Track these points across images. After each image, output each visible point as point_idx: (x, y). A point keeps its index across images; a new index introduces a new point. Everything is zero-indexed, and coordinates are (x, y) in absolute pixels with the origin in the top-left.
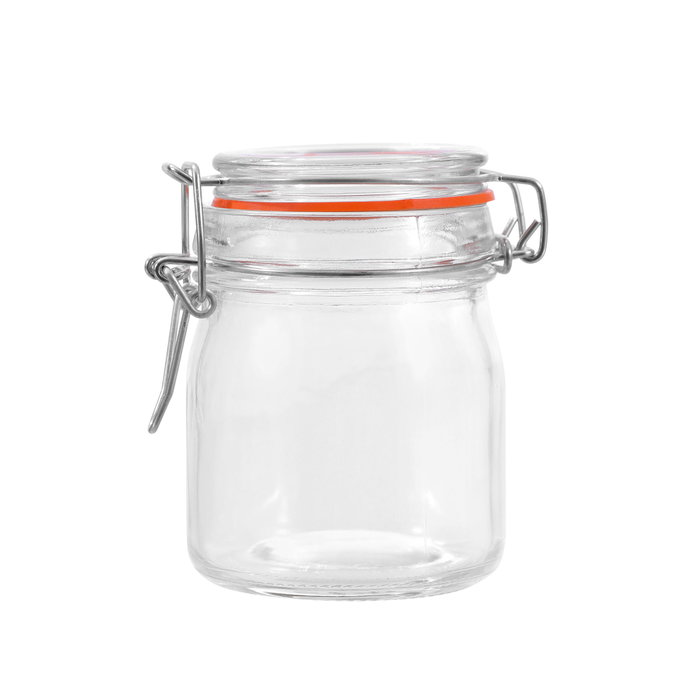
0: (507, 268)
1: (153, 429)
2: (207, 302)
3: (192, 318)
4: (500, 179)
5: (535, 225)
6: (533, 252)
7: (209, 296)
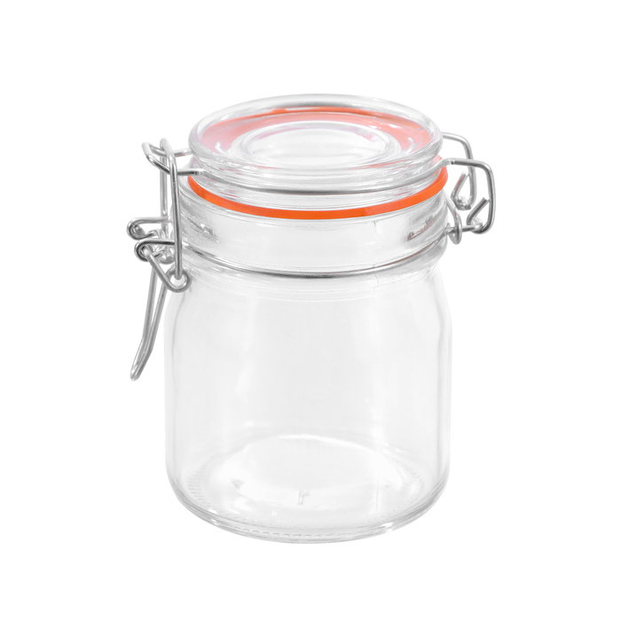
0: (458, 240)
1: (135, 376)
2: (183, 277)
3: (169, 292)
4: (452, 163)
5: (484, 202)
6: (481, 225)
7: (185, 273)
